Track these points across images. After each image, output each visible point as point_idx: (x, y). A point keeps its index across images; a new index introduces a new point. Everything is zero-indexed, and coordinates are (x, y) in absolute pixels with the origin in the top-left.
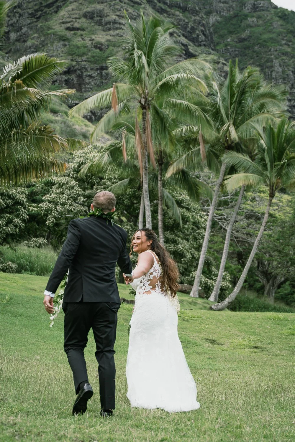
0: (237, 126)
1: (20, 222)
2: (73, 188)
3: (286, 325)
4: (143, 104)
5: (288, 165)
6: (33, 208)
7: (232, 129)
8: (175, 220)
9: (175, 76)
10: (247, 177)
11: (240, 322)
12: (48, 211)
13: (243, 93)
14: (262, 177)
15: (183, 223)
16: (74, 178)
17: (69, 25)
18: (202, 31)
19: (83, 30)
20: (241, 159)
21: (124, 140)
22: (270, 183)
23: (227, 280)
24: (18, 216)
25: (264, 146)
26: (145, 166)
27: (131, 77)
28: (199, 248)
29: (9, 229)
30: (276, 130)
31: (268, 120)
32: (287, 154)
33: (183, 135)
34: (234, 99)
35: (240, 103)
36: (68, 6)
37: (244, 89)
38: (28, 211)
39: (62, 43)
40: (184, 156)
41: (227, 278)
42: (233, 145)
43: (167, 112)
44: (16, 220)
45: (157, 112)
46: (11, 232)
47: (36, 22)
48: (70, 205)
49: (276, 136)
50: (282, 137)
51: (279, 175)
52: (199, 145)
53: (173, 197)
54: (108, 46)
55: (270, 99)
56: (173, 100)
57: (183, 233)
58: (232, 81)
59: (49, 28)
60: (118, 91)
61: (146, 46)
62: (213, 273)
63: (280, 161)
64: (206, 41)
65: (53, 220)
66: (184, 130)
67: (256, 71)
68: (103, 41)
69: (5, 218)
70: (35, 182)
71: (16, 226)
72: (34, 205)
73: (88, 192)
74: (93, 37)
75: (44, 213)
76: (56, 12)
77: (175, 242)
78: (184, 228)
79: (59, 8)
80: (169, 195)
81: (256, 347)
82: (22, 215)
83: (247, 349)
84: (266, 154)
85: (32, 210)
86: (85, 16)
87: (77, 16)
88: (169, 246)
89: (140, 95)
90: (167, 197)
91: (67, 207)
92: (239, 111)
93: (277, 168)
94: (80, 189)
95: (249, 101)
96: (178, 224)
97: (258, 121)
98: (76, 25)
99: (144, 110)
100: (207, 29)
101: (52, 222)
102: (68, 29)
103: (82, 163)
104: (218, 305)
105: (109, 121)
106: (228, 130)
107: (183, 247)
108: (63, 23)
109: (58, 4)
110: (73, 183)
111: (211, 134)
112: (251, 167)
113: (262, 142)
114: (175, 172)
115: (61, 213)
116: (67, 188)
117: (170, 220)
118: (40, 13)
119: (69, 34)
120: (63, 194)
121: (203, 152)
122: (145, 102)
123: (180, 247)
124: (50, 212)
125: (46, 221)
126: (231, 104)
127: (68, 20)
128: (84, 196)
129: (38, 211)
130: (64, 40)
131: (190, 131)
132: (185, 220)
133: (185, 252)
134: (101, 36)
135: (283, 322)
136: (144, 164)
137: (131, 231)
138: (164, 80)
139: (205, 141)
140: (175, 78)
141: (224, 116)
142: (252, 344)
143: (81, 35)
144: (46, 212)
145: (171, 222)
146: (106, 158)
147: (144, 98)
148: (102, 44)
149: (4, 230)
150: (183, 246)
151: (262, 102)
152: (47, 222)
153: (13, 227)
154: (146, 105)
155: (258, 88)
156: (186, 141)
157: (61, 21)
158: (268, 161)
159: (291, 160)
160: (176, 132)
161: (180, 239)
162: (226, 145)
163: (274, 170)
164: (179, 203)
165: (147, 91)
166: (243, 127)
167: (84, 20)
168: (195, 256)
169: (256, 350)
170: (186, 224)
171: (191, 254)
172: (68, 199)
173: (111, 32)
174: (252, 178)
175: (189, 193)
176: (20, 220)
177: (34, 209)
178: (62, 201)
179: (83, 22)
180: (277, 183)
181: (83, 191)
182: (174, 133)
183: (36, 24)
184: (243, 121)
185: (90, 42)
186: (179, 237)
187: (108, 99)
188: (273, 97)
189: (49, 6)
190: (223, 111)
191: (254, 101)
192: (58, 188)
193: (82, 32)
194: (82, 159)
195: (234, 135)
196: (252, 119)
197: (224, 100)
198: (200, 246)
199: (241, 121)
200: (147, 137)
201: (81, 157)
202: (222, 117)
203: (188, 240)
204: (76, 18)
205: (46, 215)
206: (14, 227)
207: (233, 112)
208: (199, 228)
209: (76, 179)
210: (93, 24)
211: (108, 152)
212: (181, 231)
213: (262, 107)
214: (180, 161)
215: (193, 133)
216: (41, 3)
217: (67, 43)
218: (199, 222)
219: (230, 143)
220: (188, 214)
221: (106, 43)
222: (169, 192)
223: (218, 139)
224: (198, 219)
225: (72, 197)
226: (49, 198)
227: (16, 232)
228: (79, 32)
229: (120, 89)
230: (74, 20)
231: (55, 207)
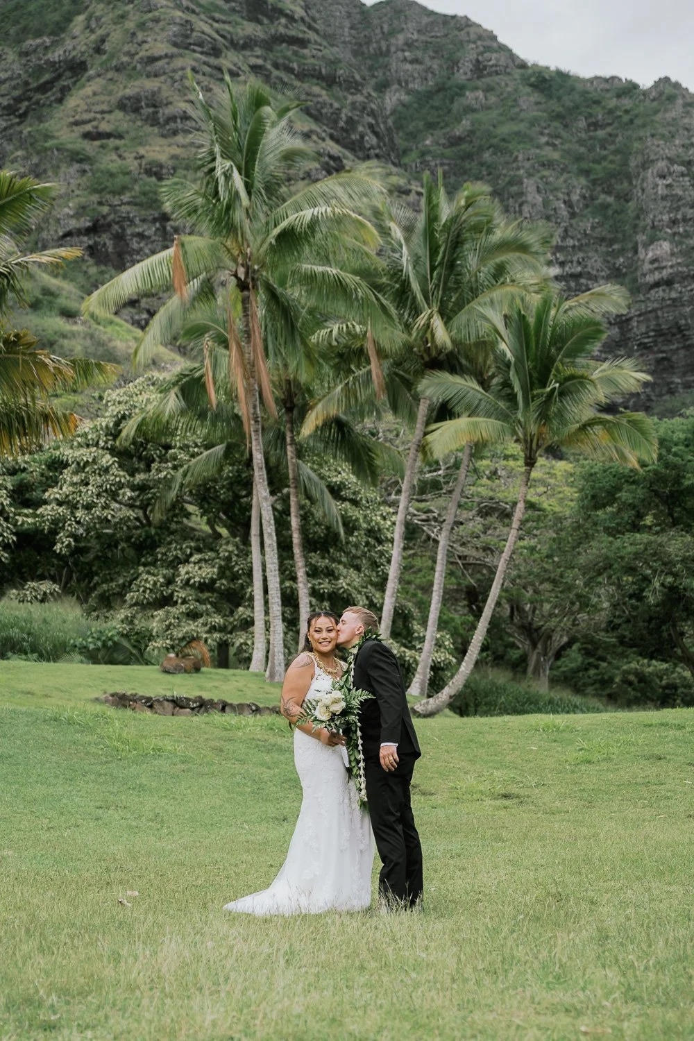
0: (447, 316)
2: (106, 470)
3: (571, 742)
4: (243, 278)
5: (562, 394)
7: (437, 323)
8: (328, 528)
9: (308, 214)
10: (475, 425)
11: (471, 741)
12: (57, 524)
13: (457, 243)
14: (508, 422)
15: (345, 533)
16: (107, 449)
17: (88, 128)
18: (371, 126)
19: (120, 136)
20: (460, 387)
21: (207, 362)
22: (525, 435)
23: (445, 648)
25: (509, 355)
26: (255, 413)
27: (211, 220)
28: (381, 586)
30: (532, 321)
31: (513, 298)
32: (558, 370)
33: (335, 343)
34: (439, 258)
35: (451, 266)
36: (83, 86)
37: (458, 235)
38: (15, 525)
39: (76, 166)
40: (339, 388)
41: (447, 643)
42: (442, 357)
43: (295, 293)
45: (273, 295)
47: (19, 124)
48: (104, 508)
49: (533, 333)
50: (545, 335)
51: (544, 417)
52: (369, 363)
53: (322, 478)
54: (174, 169)
55: (517, 254)
56: (306, 267)
57: (347, 554)
58: (432, 218)
59: (47, 137)
60: (185, 253)
61: (241, 151)
62: (416, 635)
63: (544, 387)
64: (379, 147)
65: (70, 542)
66: (335, 333)
67: (482, 193)
68: (163, 158)
70: (26, 462)
72: (26, 511)
73: (140, 478)
74: (142, 151)
75: (50, 528)
76: (60, 101)
77: (331, 574)
78: (348, 543)
79: (65, 91)
80: (313, 475)
81: (506, 796)
82: (2, 535)
83: (488, 802)
84: (512, 372)
85: (23, 523)
86: (121, 106)
87: (105, 107)
88: (320, 584)
89: (235, 260)
90: (310, 479)
91: (97, 512)
92: (450, 285)
93: (537, 402)
94: (122, 473)
95: (471, 261)
96: (337, 535)
97: (492, 302)
98: (105, 127)
99: (246, 293)
100: (380, 120)
101: (69, 546)
102: (87, 136)
103: (124, 417)
104: (428, 703)
105: (171, 320)
106: (428, 326)
107: (348, 585)
108: (76, 123)
109: (64, 83)
110: (107, 459)
111: (393, 337)
112: (483, 403)
113: (503, 346)
114: (320, 423)
115: (86, 526)
116: (94, 472)
117: (317, 529)
118: (26, 103)
119: (90, 147)
120: (87, 484)
121: (378, 377)
122: (247, 274)
123: (342, 583)
124: (60, 525)
125: (55, 544)
126: (433, 269)
127: (86, 116)
128: (133, 488)
129: (35, 524)
130: (80, 161)
131: (349, 333)
132: (350, 526)
133: (354, 594)
134: (157, 148)
135: (566, 735)
136: (252, 411)
137: (237, 555)
138: (283, 224)
139: (381, 354)
140: (308, 218)
141: (419, 296)
142: (499, 789)
143: (117, 149)
144: (53, 526)
145: (320, 531)
146: (173, 402)
147: (243, 265)
148: (161, 166)
150: (348, 581)
151: (498, 260)
152: (58, 547)
154: (249, 280)
155: (490, 231)
156: (341, 355)
157: (72, 120)
158: (517, 388)
159: (568, 384)
160: (318, 337)
161: (341, 567)
162: (427, 358)
163: (533, 406)
164: (336, 491)
165: (249, 251)
166: (461, 318)
167: (119, 114)
168: (375, 601)
169: (507, 802)
170: (352, 535)
171: (367, 598)
172: (99, 495)
173: (180, 139)
174: (487, 426)
175: (355, 467)
177: (26, 519)
178: (86, 499)
179: (118, 120)
180: (540, 434)
181: (130, 475)
182: (313, 339)
183: (18, 128)
184: (460, 305)
185: (136, 163)
186: (340, 562)
187: (166, 272)
188: (523, 248)
189: (44, 88)
190: (415, 286)
191: (482, 260)
192: (75, 473)
193: (117, 142)
194: (122, 408)
195: (442, 335)
196: (481, 299)
197: (416, 261)
198: (385, 579)
199: (456, 304)
200: (255, 350)
201: (119, 403)
202: (414, 298)
203: (358, 568)
204: (103, 112)
205: (54, 532)
207: (437, 286)
208: (380, 542)
209: (113, 451)
210: (139, 123)
211: (176, 389)
212: (341, 550)
213: (500, 271)
214: (329, 400)
215: (354, 336)
216: (27, 83)
217: (87, 167)
218: (379, 530)
219: (434, 353)
220: (357, 513)
221: (170, 163)
222: (312, 468)
223: (408, 348)
224: (377, 524)
225: (106, 491)
226: (58, 496)
228: (112, 142)
229: (187, 247)
230: (99, 116)
231: (73, 514)
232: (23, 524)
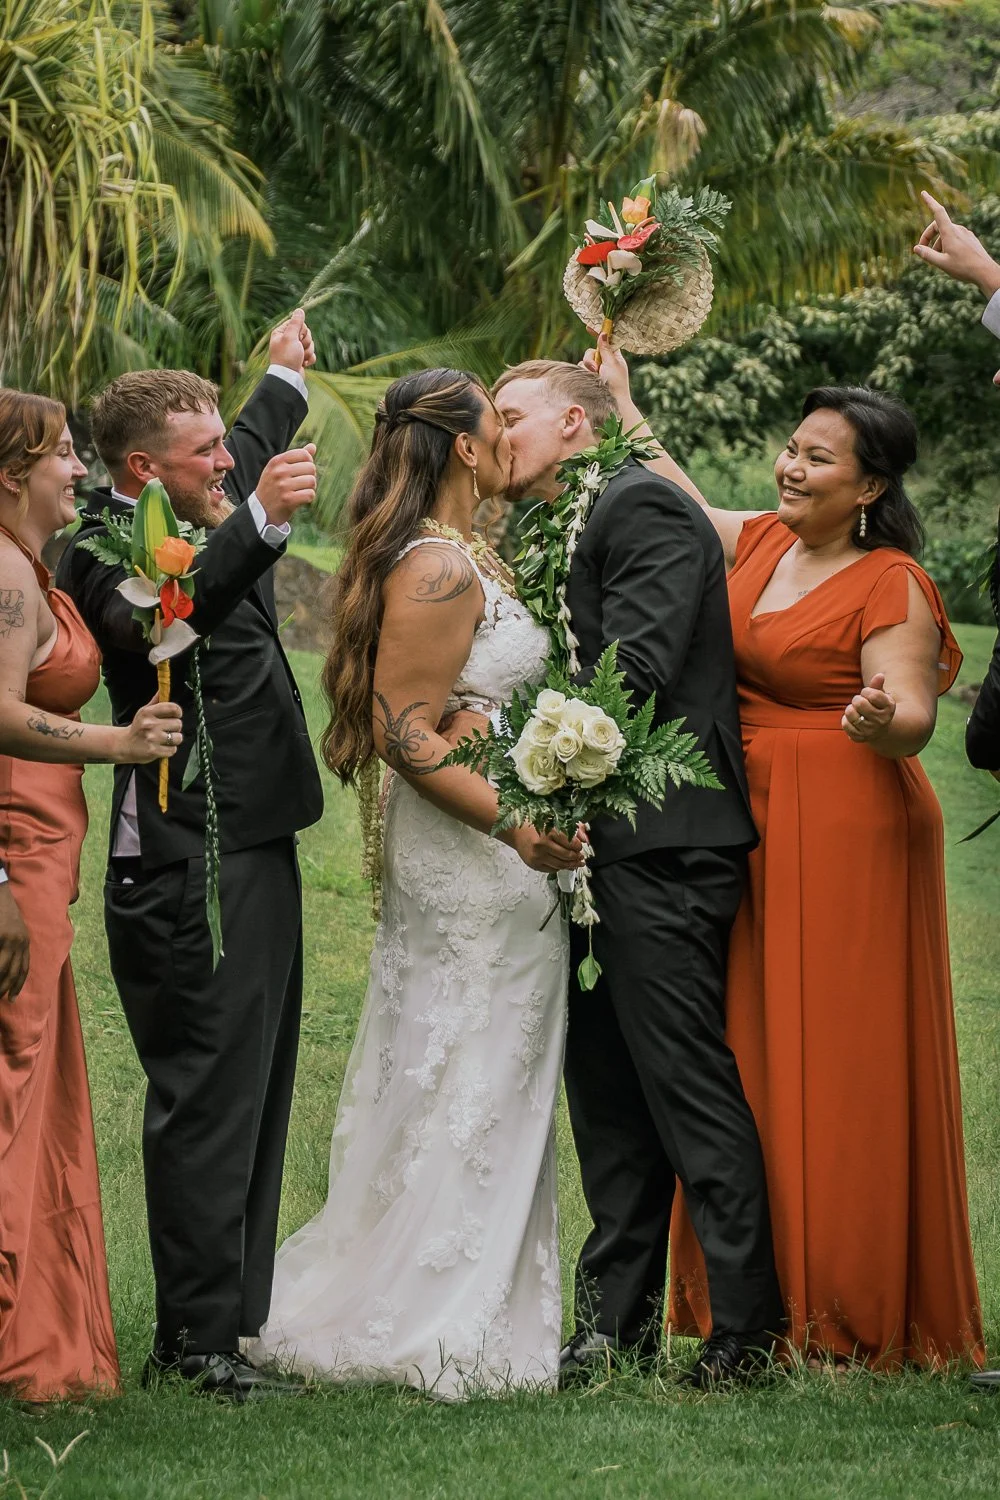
1: (762, 370)
6: (820, 313)
12: (882, 325)
24: (754, 345)
29: (720, 402)
38: (799, 324)
44: (749, 365)
46: (727, 415)
65: (903, 366)
69: (701, 354)
71: (746, 389)
75: (866, 335)
82: (772, 344)
85: (816, 320)
101: (901, 372)
115: (933, 336)
124: (889, 329)
125: (873, 368)
129: (837, 324)
144: (872, 331)
149: (699, 406)
152: (879, 373)
153: (733, 393)
176: (765, 361)
205: (874, 342)
206: (738, 395)
227: (746, 413)
231: (916, 309)
232: (813, 325)
